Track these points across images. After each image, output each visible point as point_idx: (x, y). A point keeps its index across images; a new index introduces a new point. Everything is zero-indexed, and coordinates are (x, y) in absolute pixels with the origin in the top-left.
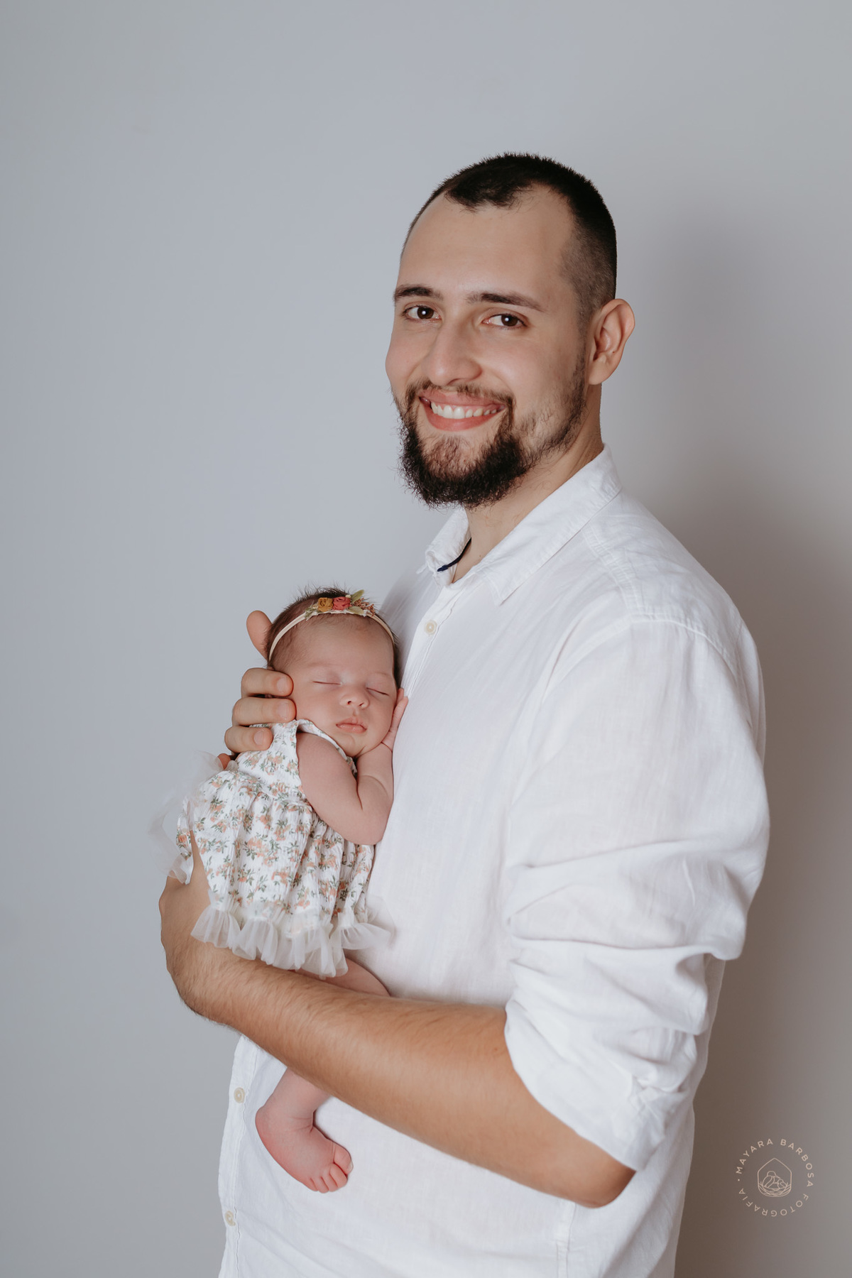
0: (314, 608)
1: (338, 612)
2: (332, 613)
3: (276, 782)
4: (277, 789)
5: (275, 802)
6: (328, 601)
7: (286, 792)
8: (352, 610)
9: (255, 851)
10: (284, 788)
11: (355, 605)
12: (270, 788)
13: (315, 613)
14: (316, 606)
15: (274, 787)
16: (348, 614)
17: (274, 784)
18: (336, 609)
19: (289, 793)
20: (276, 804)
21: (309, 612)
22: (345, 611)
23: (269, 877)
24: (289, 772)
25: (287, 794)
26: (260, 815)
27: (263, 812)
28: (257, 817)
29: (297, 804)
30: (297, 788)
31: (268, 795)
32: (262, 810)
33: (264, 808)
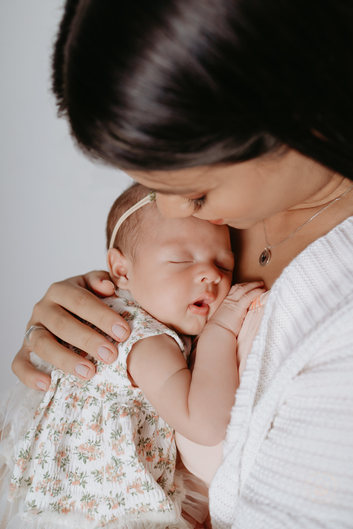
3: (103, 382)
4: (105, 389)
5: (104, 404)
7: (115, 392)
9: (87, 456)
10: (112, 388)
12: (98, 388)
15: (101, 387)
17: (102, 384)
19: (118, 393)
20: (105, 407)
21: (152, 195)
23: (125, 492)
24: (117, 373)
25: (115, 395)
26: (91, 424)
27: (93, 421)
28: (87, 425)
29: (127, 406)
30: (127, 387)
31: (97, 398)
32: (92, 418)
33: (93, 416)
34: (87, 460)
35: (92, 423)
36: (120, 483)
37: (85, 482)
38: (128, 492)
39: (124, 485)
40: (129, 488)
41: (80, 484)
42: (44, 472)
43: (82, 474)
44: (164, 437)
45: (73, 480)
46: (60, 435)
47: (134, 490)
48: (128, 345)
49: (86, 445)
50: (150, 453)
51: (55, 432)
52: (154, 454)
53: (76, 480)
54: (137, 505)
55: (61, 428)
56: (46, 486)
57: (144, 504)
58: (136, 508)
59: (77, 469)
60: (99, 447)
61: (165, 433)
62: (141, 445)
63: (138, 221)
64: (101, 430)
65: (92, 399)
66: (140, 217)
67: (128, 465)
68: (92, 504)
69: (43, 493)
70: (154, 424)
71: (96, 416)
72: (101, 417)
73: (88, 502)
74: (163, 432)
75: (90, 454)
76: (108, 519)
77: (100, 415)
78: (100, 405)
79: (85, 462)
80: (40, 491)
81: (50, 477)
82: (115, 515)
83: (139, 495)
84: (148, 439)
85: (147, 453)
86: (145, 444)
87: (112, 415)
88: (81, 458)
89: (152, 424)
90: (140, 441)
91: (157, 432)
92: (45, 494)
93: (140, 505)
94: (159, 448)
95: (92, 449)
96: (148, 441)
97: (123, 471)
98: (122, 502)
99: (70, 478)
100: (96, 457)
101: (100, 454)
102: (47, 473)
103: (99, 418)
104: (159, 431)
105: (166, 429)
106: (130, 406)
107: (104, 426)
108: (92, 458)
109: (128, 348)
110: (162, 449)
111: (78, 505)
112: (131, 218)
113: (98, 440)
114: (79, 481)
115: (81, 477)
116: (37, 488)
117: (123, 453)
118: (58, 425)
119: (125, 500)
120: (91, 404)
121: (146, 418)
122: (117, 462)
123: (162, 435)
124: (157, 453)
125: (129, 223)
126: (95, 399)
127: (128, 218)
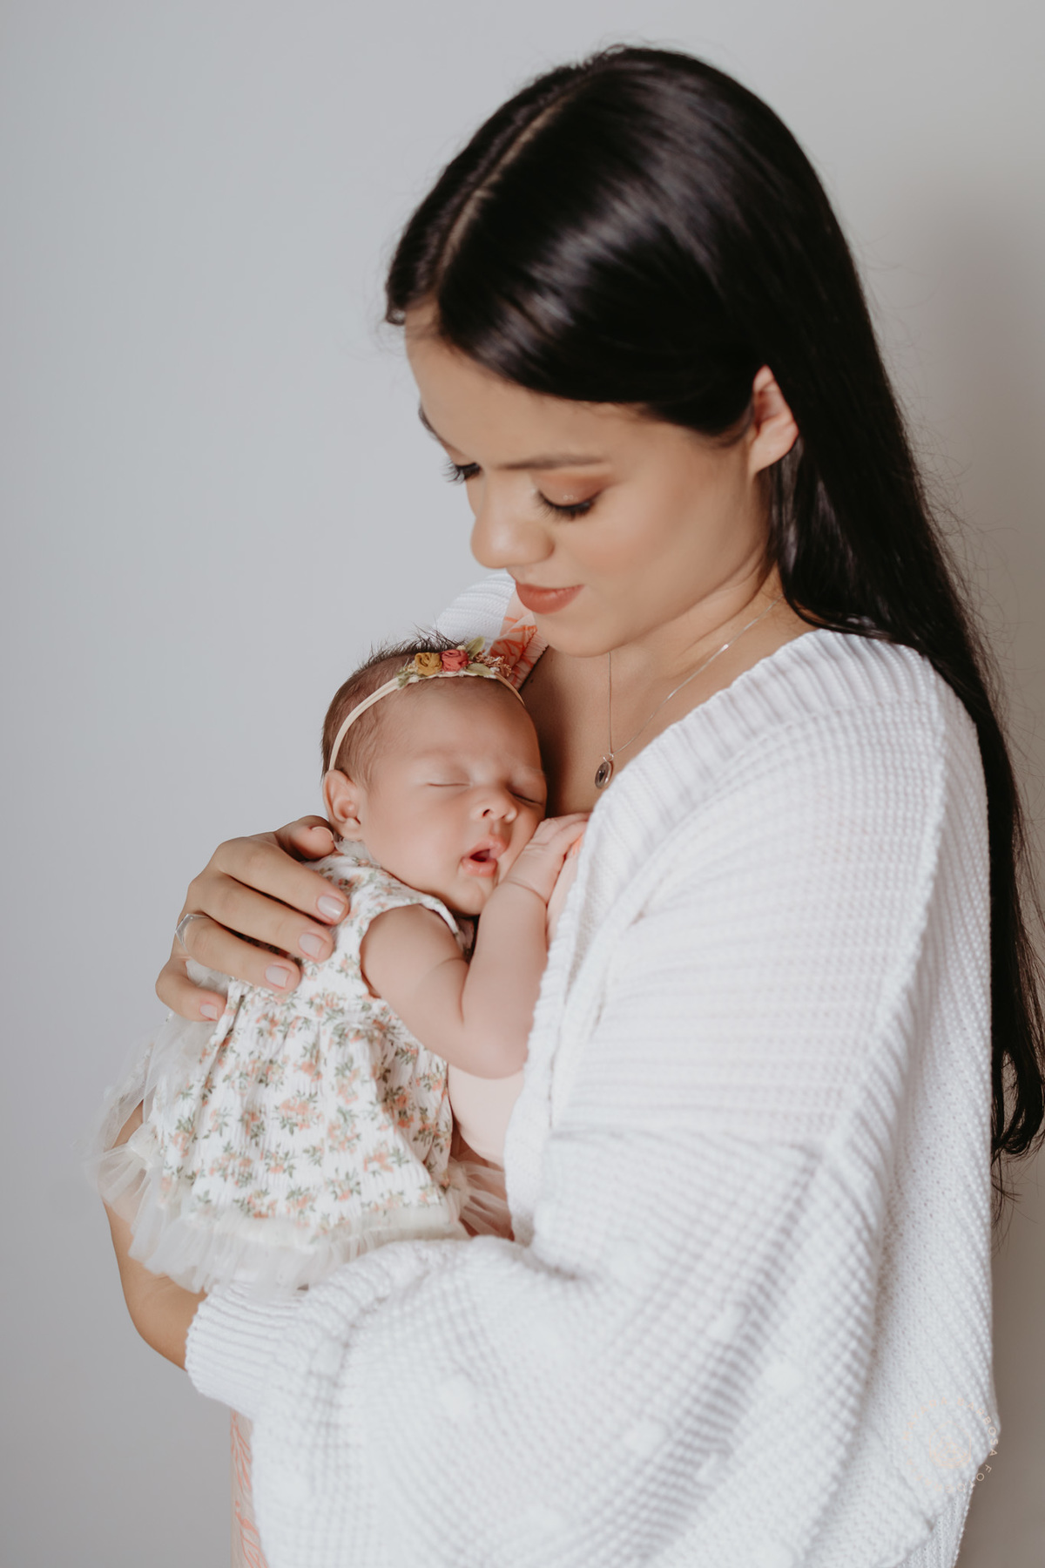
0: (411, 670)
1: (450, 674)
2: (441, 676)
3: (321, 992)
4: (324, 1003)
5: (322, 1026)
6: (433, 659)
7: (340, 1006)
8: (472, 670)
9: (294, 1121)
10: (335, 1001)
11: (475, 660)
12: (311, 1003)
13: (414, 679)
14: (414, 666)
15: (317, 1001)
16: (466, 676)
17: (318, 995)
18: (448, 670)
19: (346, 1008)
20: (325, 1032)
21: (402, 677)
22: (462, 673)
24: (343, 974)
25: (341, 1011)
26: (300, 1062)
27: (305, 1056)
28: (295, 1065)
29: (361, 1027)
30: (361, 997)
31: (309, 1017)
32: (302, 1051)
33: (305, 1048)
34: (296, 1129)
35: (303, 1059)
36: (352, 1152)
37: (292, 1167)
38: (366, 1168)
39: (359, 1156)
40: (368, 1160)
41: (285, 1171)
42: (223, 1142)
43: (287, 1154)
44: (429, 1089)
45: (273, 1164)
46: (249, 1079)
47: (375, 1166)
48: (361, 922)
49: (292, 1101)
50: (405, 1113)
51: (241, 1075)
52: (412, 1116)
53: (277, 1165)
54: (382, 1195)
55: (250, 1068)
56: (227, 1166)
57: (394, 1193)
58: (380, 1201)
59: (278, 1146)
60: (316, 1105)
61: (431, 1082)
62: (388, 1101)
63: (377, 720)
64: (319, 1075)
65: (302, 1020)
66: (380, 713)
67: (365, 1118)
68: (305, 1201)
69: (222, 1179)
70: (411, 1064)
71: (309, 1047)
72: (318, 1052)
73: (298, 1200)
74: (426, 1082)
75: (300, 1117)
76: (333, 1221)
77: (315, 1045)
78: (316, 1029)
79: (292, 1132)
80: (217, 1175)
81: (233, 1151)
82: (345, 1215)
83: (386, 1174)
84: (400, 1088)
85: (400, 1113)
86: (396, 1097)
87: (337, 1039)
88: (284, 1126)
89: (407, 1063)
90: (387, 1094)
91: (417, 1081)
92: (225, 1180)
93: (387, 1196)
94: (421, 1109)
95: (304, 1107)
96: (400, 1092)
97: (357, 1130)
98: (357, 1188)
99: (267, 1161)
100: (311, 1124)
101: (318, 1118)
102: (229, 1144)
103: (314, 1052)
104: (420, 1079)
105: (431, 1075)
106: (366, 1027)
107: (322, 1068)
108: (304, 1125)
109: (361, 928)
110: (426, 1110)
111: (282, 1207)
112: (365, 716)
113: (313, 1092)
114: (281, 1167)
115: (286, 1159)
116: (212, 1171)
117: (357, 1098)
118: (244, 1063)
119: (362, 1186)
120: (300, 1029)
121: (397, 1054)
122: (346, 1115)
123: (425, 1086)
124: (417, 1115)
125: (361, 726)
126: (306, 1021)
127: (360, 718)
